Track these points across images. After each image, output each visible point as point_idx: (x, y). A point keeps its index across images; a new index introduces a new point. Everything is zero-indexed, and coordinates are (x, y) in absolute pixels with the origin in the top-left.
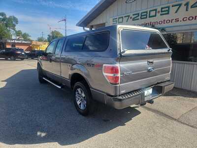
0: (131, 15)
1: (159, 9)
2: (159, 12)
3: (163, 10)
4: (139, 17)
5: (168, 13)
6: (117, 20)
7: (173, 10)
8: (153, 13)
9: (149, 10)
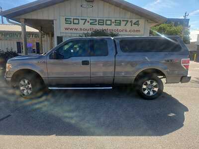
0: (88, 19)
1: (113, 21)
2: (113, 23)
3: (117, 22)
4: (97, 23)
5: (120, 25)
6: (72, 20)
7: (123, 23)
8: (109, 22)
9: (105, 19)
